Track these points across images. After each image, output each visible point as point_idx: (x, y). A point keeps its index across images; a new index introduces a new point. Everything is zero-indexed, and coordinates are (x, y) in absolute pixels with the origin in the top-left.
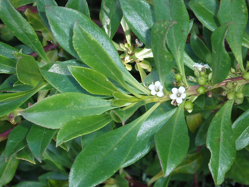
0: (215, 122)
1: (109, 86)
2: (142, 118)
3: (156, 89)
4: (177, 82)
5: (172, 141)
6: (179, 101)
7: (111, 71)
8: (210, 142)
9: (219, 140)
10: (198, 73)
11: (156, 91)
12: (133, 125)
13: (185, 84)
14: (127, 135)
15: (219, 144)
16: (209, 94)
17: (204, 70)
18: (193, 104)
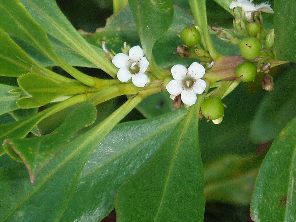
0: (276, 152)
1: (11, 53)
2: (93, 135)
3: (132, 67)
4: (186, 49)
5: (160, 208)
6: (189, 99)
7: (17, 22)
8: (259, 205)
9: (284, 200)
10: (243, 25)
11: (130, 70)
12: (70, 153)
13: (208, 52)
14: (52, 179)
15: (283, 211)
16: (265, 83)
17: (259, 19)
18: (225, 106)
